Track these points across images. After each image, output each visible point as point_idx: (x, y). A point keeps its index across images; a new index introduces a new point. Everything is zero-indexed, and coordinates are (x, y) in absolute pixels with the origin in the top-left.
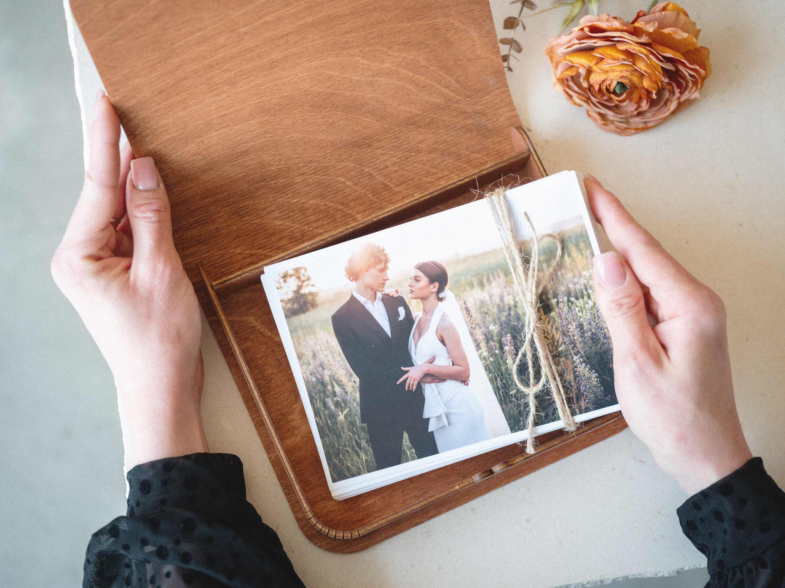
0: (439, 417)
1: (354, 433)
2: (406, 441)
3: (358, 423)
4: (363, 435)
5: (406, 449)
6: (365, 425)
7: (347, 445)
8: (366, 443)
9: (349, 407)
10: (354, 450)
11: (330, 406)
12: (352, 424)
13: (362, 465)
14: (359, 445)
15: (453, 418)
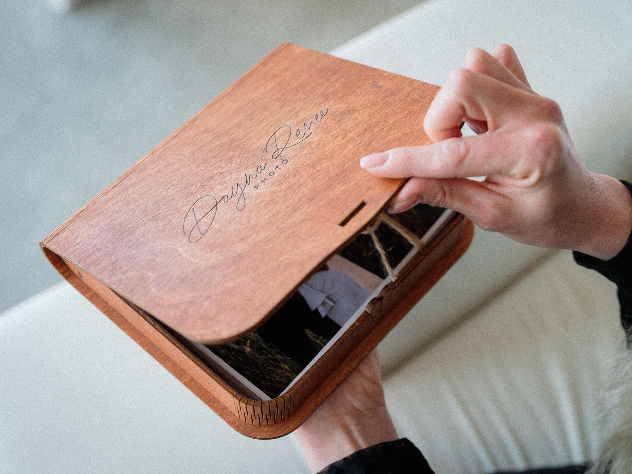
0: (323, 303)
1: (265, 354)
2: (311, 335)
3: (264, 346)
4: (273, 351)
5: (314, 340)
6: (271, 343)
7: (266, 366)
8: (280, 355)
9: (249, 339)
10: (274, 366)
11: (233, 347)
12: (260, 349)
13: (289, 373)
14: (276, 360)
15: (335, 297)
